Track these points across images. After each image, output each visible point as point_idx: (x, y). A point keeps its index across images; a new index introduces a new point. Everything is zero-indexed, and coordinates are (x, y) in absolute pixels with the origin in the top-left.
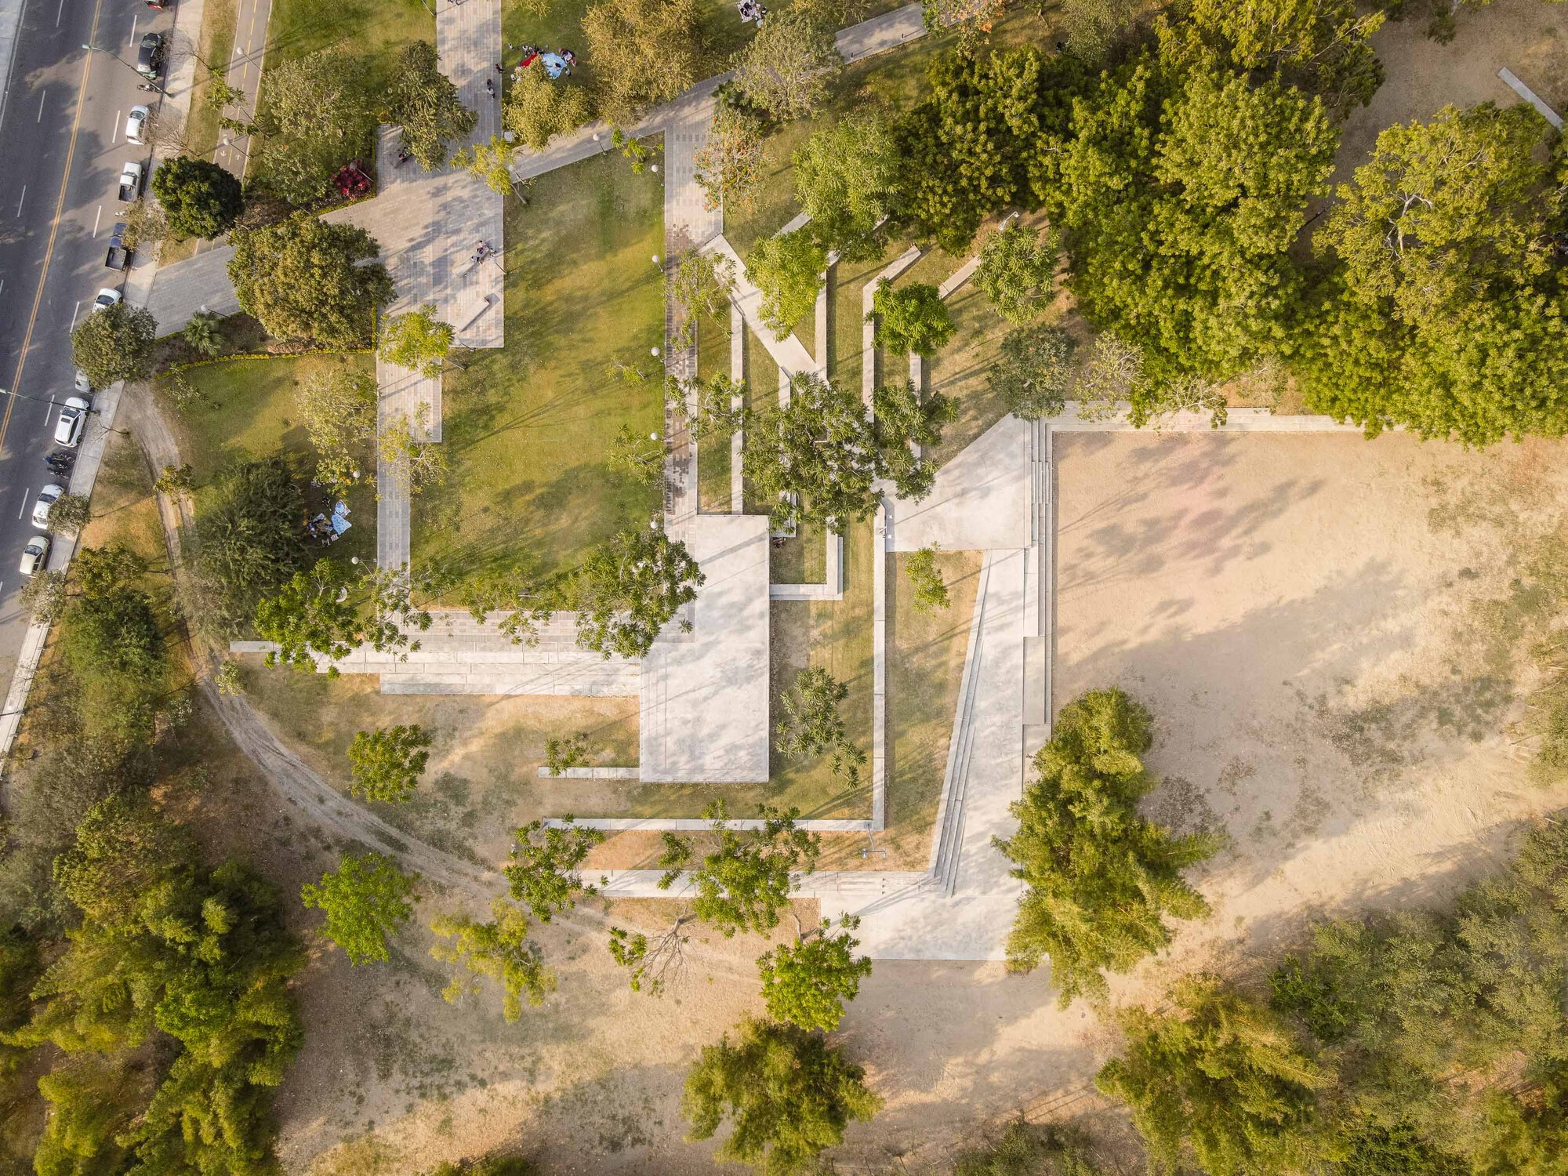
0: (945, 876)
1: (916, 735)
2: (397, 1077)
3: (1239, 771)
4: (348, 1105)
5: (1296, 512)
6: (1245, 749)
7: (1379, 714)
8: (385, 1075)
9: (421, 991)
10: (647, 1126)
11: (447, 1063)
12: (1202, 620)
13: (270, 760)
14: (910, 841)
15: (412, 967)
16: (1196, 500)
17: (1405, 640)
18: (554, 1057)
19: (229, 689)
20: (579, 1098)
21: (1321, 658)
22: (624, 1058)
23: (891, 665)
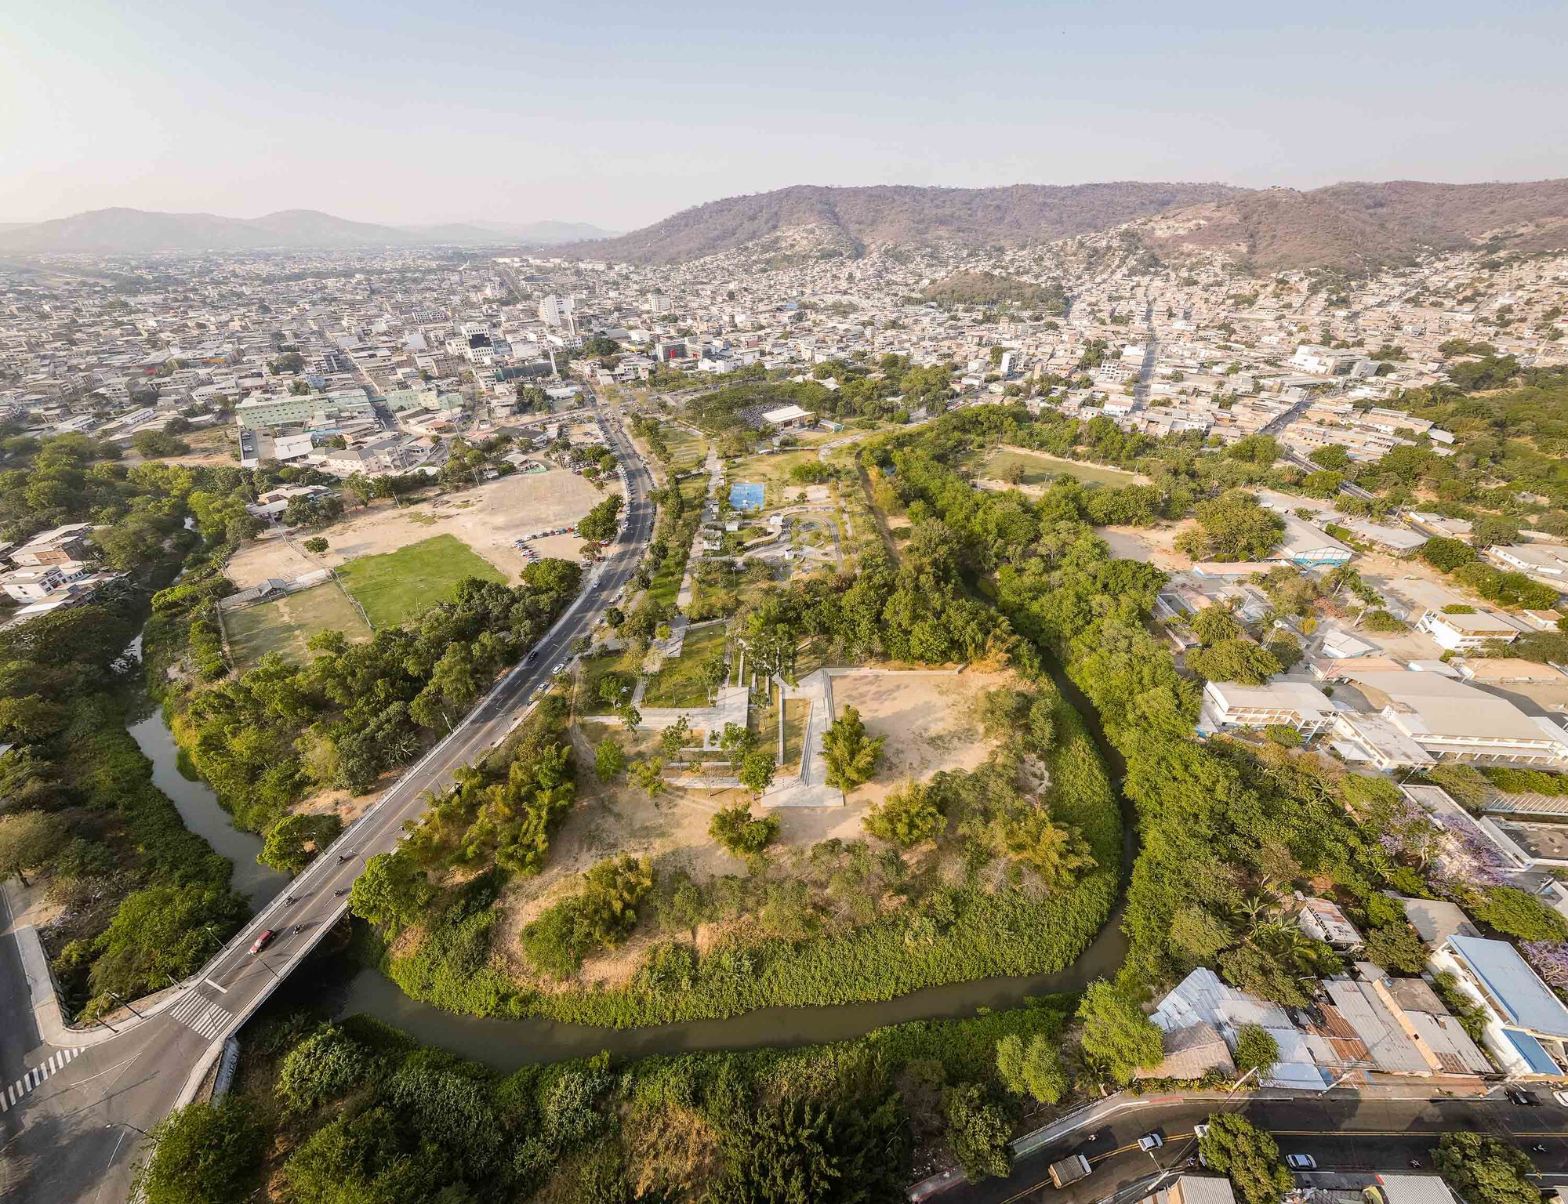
0: (804, 777)
1: (793, 741)
2: (594, 851)
3: (898, 752)
4: (571, 862)
5: (902, 692)
6: (900, 746)
7: (940, 737)
8: (589, 850)
9: (611, 819)
10: (689, 870)
11: (614, 846)
12: (881, 714)
13: (582, 748)
14: (792, 768)
15: (610, 811)
16: (874, 688)
17: (942, 719)
18: (657, 843)
19: (578, 730)
20: (663, 859)
21: (919, 723)
22: (683, 844)
23: (784, 722)
